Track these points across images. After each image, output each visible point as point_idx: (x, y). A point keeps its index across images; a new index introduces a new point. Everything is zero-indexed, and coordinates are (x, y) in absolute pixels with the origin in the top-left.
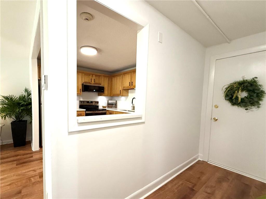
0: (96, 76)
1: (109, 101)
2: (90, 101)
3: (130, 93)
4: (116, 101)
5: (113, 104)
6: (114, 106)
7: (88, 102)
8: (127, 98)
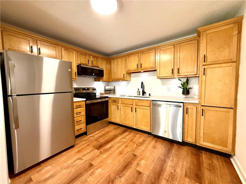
0: (94, 57)
1: (106, 87)
2: (86, 88)
3: (132, 77)
4: (115, 87)
5: (110, 90)
6: (113, 93)
7: (84, 89)
8: (129, 83)
